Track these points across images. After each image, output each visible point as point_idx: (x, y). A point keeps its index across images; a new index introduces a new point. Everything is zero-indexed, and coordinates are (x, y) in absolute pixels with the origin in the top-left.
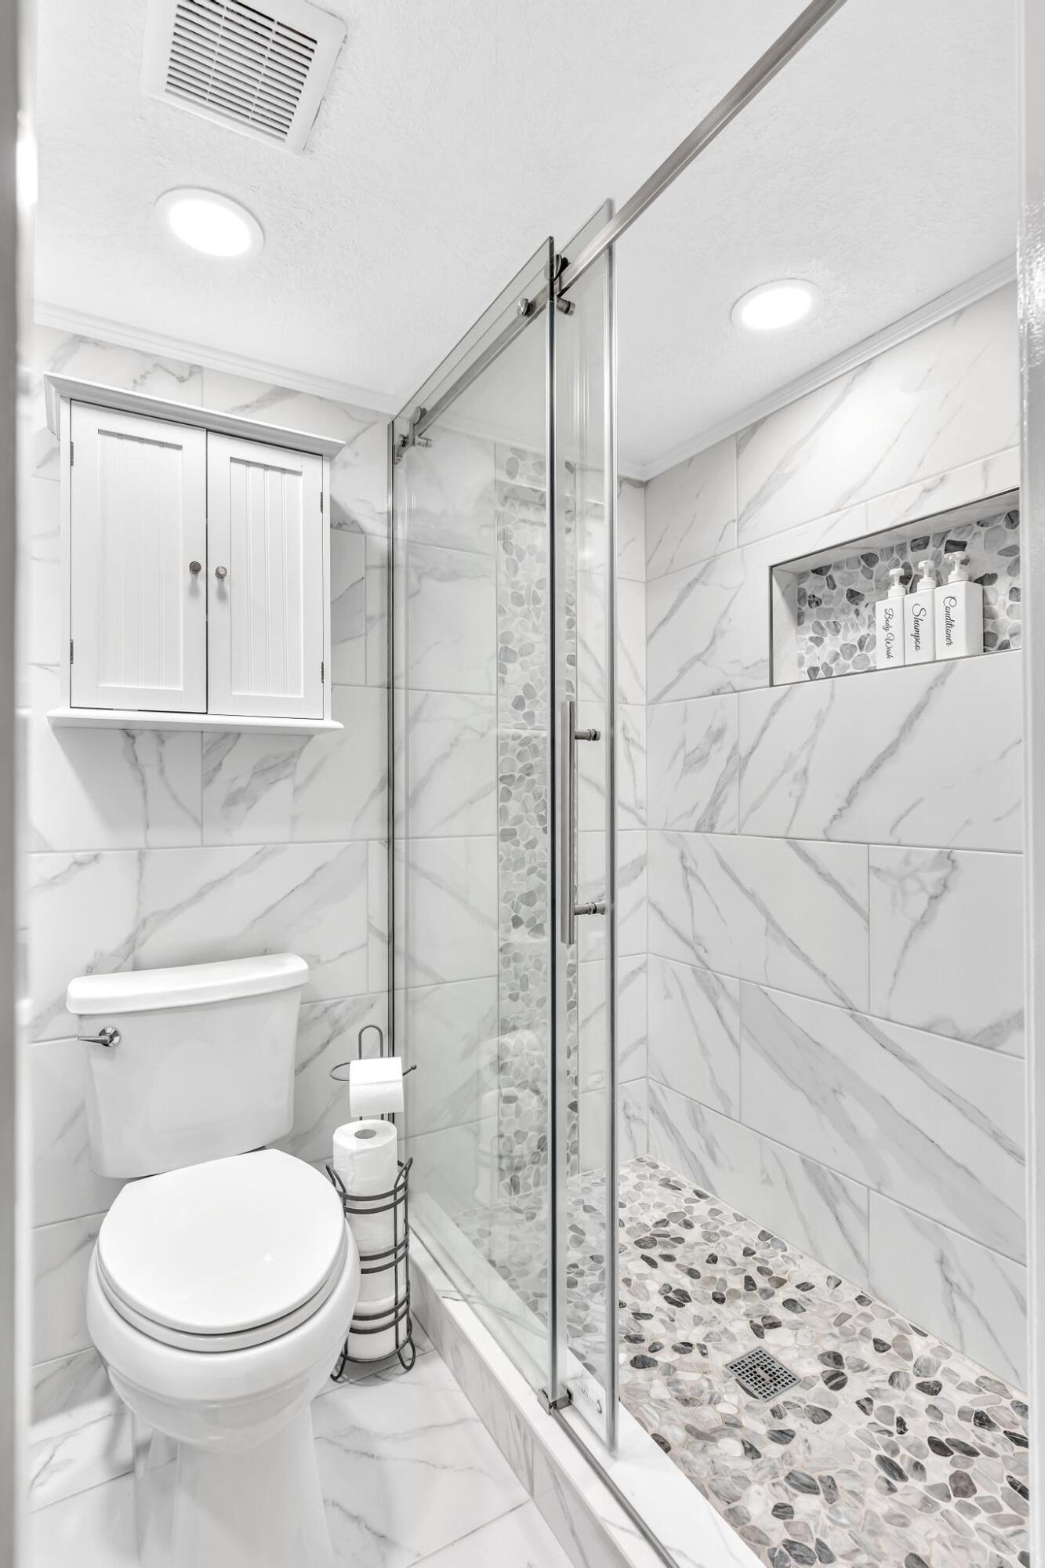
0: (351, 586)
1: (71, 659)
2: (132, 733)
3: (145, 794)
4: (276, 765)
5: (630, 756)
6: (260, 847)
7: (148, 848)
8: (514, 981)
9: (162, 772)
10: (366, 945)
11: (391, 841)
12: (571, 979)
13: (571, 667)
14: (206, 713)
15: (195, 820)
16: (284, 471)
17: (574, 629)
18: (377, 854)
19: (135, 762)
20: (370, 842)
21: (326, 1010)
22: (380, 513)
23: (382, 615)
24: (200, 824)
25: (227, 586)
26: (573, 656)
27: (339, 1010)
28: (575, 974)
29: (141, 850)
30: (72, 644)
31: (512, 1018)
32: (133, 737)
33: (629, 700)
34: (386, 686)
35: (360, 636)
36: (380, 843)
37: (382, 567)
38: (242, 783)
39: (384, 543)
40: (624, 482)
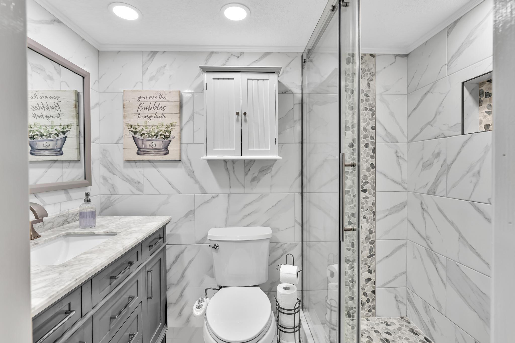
0: (289, 111)
1: (207, 143)
2: (226, 161)
3: (229, 178)
4: (266, 169)
5: (399, 163)
6: (262, 194)
7: (230, 193)
8: (349, 243)
9: (234, 172)
10: (294, 226)
11: (302, 193)
12: (372, 246)
13: (373, 131)
14: (241, 156)
15: (243, 186)
16: (263, 80)
17: (374, 116)
18: (298, 197)
19: (227, 169)
20: (295, 193)
21: (281, 245)
22: (298, 86)
23: (299, 120)
24: (244, 187)
25: (247, 118)
26: (374, 126)
27: (285, 246)
28: (374, 244)
29: (229, 194)
30: (207, 139)
31: (348, 257)
32: (226, 162)
33: (399, 141)
34: (301, 143)
35: (292, 127)
36: (299, 194)
37: (299, 104)
38: (256, 175)
39: (300, 95)
40: (397, 56)
